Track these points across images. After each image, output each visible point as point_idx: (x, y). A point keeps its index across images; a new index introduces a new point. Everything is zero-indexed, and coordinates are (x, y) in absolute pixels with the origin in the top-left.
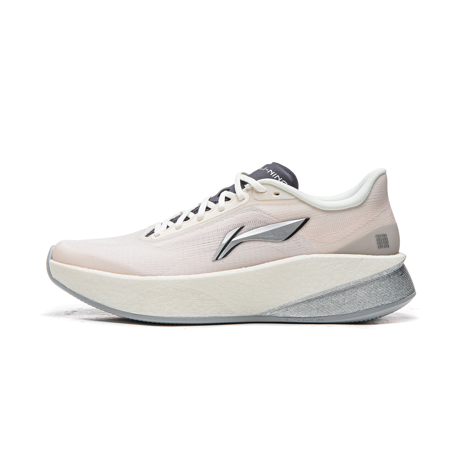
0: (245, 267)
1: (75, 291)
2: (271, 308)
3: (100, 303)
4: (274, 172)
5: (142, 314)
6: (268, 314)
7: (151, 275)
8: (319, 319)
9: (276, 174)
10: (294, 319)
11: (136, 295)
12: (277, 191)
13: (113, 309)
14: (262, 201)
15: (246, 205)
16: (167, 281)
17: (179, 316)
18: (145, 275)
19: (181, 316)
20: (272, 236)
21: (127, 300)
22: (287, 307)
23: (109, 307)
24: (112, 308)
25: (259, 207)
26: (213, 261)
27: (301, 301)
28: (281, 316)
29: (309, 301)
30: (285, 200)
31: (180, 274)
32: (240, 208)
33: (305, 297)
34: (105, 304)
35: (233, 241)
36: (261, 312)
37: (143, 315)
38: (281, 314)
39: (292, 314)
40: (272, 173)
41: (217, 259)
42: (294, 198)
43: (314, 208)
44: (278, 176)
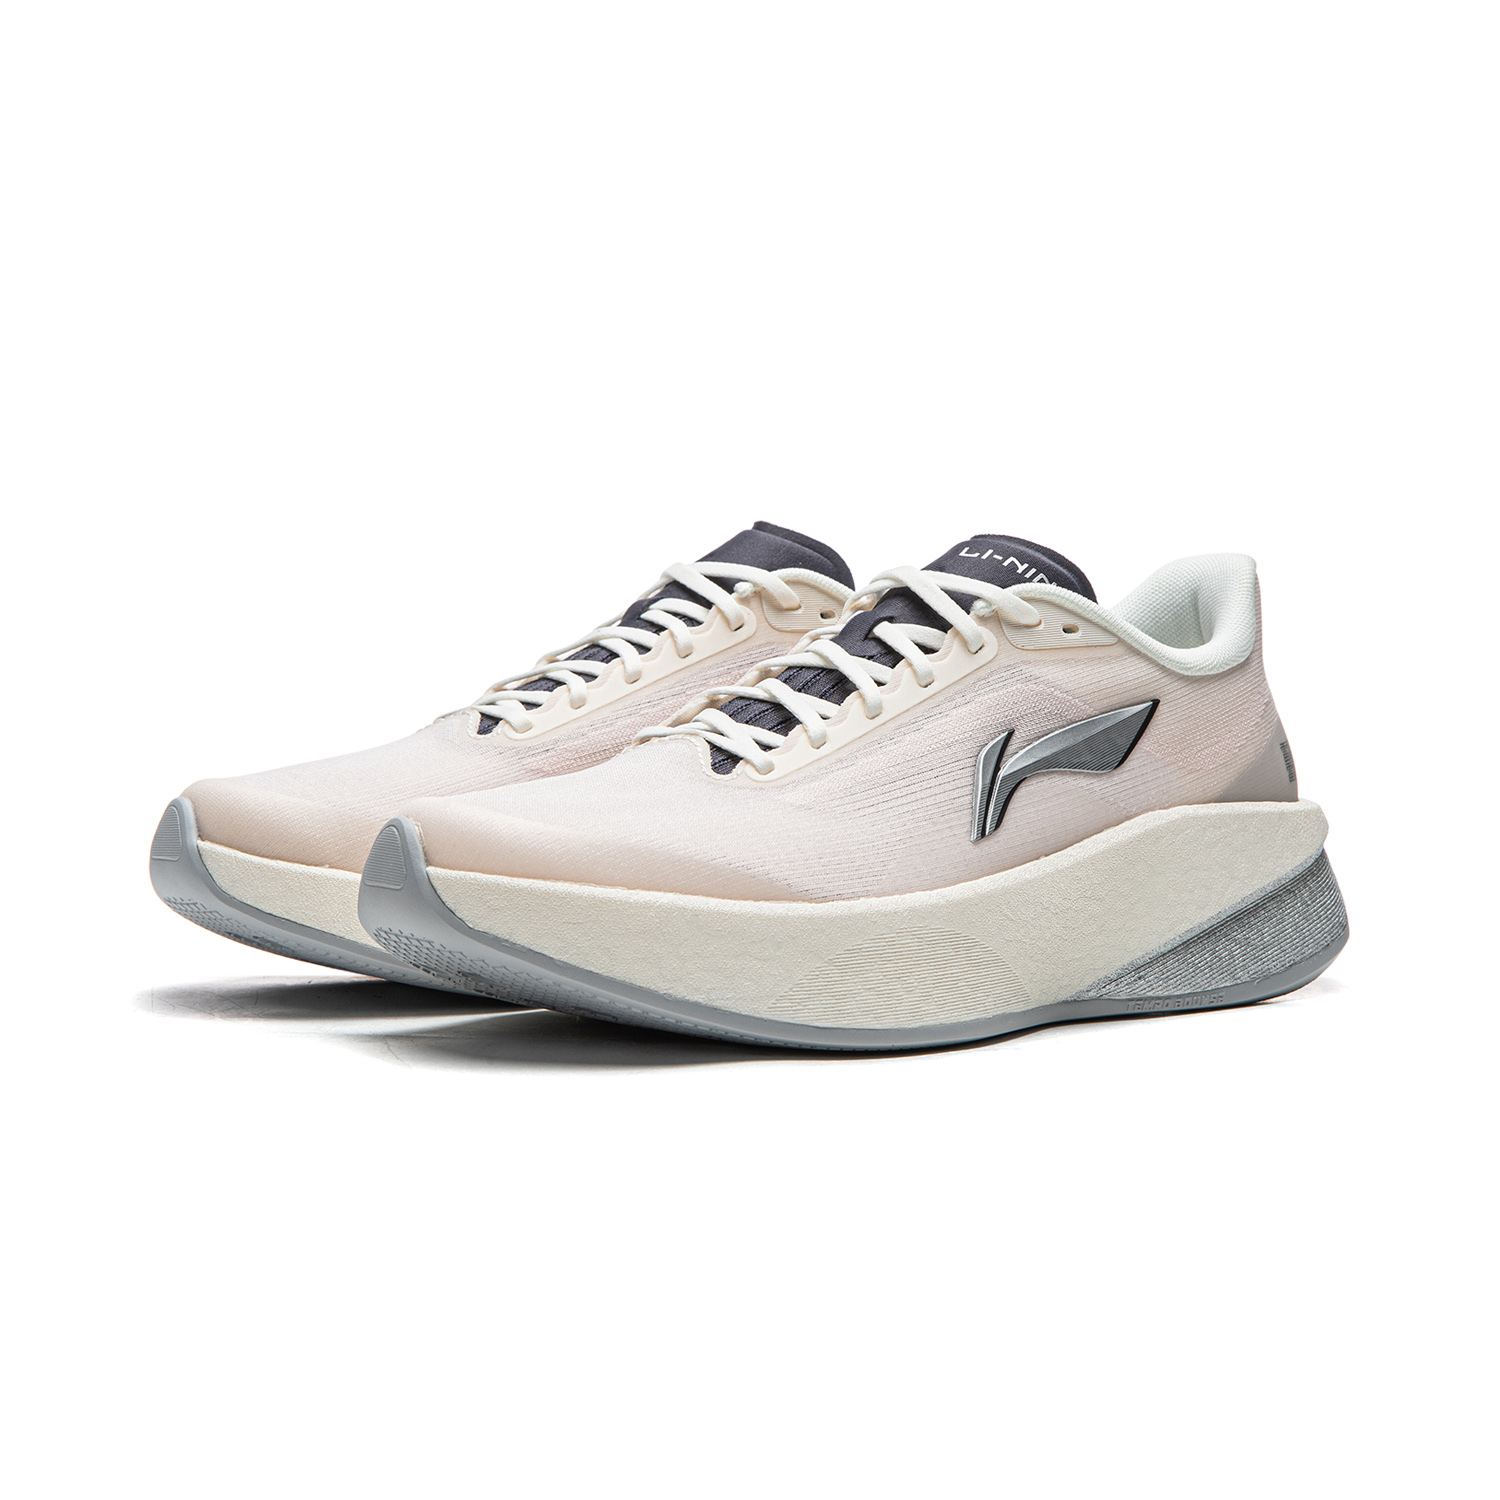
0: (1046, 856)
1: (592, 969)
2: (1101, 975)
3: (701, 1001)
4: (1026, 565)
5: (844, 1027)
6: (1091, 994)
7: (840, 897)
8: (1215, 995)
9: (1034, 570)
10: (1158, 1002)
11: (818, 965)
12: (1070, 621)
13: (750, 1017)
14: (1038, 653)
15: (994, 666)
16: (895, 913)
17: (937, 1022)
18: (825, 899)
19: (944, 1021)
20: (1088, 758)
21: (790, 986)
22: (1139, 969)
23: (735, 1014)
24: (743, 1013)
25: (1036, 671)
26: (976, 841)
27: (1169, 947)
28: (1123, 997)
29: (1186, 945)
30: (1096, 646)
31: (910, 890)
32: (982, 673)
33: (1179, 933)
34: (718, 1004)
35: (1004, 778)
36: (1078, 989)
37: (849, 1029)
38: (1123, 992)
39: (1153, 987)
40: (1021, 568)
41: (983, 834)
42: (1113, 640)
43: (1163, 668)
44: (1041, 576)
